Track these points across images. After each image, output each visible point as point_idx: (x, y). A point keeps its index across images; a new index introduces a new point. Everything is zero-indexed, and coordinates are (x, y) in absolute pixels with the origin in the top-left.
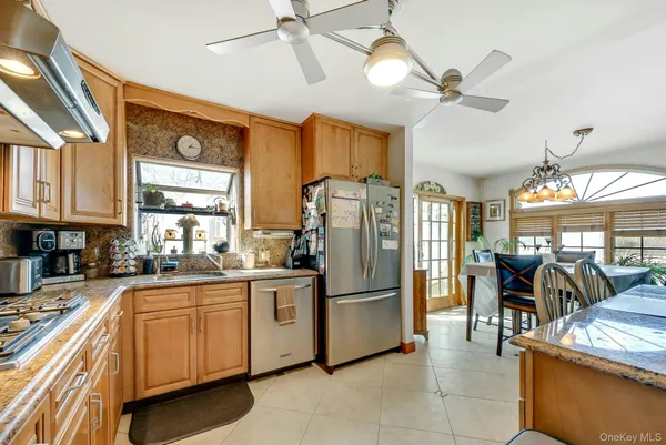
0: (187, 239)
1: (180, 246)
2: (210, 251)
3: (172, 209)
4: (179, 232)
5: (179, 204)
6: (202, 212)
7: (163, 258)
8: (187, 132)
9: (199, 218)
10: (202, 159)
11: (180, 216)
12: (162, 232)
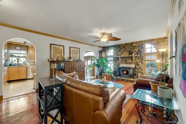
0: (18, 61)
1: (17, 62)
2: (22, 63)
3: (15, 57)
4: (17, 60)
5: (17, 56)
6: (21, 57)
7: (13, 64)
8: (18, 46)
9: (20, 58)
10: (20, 50)
11: (17, 58)
12: (13, 60)
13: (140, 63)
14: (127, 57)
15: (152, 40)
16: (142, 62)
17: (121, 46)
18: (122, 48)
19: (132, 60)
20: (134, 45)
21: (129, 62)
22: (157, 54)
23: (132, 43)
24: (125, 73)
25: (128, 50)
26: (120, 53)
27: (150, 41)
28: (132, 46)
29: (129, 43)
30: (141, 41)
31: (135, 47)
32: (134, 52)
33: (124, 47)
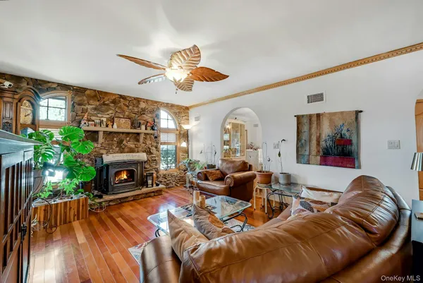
13: (154, 148)
14: (123, 133)
15: (172, 106)
16: (156, 147)
17: (106, 98)
18: (107, 105)
19: (138, 141)
20: (143, 105)
21: (131, 148)
22: (178, 132)
23: (138, 100)
24: (125, 177)
25: (127, 113)
26: (105, 120)
27: (169, 107)
28: (137, 107)
29: (130, 97)
30: (156, 102)
31: (143, 110)
32: (142, 122)
33: (114, 102)
